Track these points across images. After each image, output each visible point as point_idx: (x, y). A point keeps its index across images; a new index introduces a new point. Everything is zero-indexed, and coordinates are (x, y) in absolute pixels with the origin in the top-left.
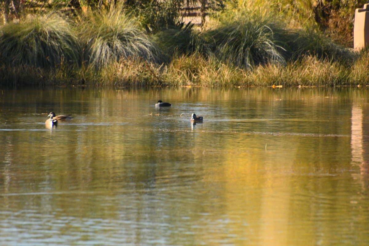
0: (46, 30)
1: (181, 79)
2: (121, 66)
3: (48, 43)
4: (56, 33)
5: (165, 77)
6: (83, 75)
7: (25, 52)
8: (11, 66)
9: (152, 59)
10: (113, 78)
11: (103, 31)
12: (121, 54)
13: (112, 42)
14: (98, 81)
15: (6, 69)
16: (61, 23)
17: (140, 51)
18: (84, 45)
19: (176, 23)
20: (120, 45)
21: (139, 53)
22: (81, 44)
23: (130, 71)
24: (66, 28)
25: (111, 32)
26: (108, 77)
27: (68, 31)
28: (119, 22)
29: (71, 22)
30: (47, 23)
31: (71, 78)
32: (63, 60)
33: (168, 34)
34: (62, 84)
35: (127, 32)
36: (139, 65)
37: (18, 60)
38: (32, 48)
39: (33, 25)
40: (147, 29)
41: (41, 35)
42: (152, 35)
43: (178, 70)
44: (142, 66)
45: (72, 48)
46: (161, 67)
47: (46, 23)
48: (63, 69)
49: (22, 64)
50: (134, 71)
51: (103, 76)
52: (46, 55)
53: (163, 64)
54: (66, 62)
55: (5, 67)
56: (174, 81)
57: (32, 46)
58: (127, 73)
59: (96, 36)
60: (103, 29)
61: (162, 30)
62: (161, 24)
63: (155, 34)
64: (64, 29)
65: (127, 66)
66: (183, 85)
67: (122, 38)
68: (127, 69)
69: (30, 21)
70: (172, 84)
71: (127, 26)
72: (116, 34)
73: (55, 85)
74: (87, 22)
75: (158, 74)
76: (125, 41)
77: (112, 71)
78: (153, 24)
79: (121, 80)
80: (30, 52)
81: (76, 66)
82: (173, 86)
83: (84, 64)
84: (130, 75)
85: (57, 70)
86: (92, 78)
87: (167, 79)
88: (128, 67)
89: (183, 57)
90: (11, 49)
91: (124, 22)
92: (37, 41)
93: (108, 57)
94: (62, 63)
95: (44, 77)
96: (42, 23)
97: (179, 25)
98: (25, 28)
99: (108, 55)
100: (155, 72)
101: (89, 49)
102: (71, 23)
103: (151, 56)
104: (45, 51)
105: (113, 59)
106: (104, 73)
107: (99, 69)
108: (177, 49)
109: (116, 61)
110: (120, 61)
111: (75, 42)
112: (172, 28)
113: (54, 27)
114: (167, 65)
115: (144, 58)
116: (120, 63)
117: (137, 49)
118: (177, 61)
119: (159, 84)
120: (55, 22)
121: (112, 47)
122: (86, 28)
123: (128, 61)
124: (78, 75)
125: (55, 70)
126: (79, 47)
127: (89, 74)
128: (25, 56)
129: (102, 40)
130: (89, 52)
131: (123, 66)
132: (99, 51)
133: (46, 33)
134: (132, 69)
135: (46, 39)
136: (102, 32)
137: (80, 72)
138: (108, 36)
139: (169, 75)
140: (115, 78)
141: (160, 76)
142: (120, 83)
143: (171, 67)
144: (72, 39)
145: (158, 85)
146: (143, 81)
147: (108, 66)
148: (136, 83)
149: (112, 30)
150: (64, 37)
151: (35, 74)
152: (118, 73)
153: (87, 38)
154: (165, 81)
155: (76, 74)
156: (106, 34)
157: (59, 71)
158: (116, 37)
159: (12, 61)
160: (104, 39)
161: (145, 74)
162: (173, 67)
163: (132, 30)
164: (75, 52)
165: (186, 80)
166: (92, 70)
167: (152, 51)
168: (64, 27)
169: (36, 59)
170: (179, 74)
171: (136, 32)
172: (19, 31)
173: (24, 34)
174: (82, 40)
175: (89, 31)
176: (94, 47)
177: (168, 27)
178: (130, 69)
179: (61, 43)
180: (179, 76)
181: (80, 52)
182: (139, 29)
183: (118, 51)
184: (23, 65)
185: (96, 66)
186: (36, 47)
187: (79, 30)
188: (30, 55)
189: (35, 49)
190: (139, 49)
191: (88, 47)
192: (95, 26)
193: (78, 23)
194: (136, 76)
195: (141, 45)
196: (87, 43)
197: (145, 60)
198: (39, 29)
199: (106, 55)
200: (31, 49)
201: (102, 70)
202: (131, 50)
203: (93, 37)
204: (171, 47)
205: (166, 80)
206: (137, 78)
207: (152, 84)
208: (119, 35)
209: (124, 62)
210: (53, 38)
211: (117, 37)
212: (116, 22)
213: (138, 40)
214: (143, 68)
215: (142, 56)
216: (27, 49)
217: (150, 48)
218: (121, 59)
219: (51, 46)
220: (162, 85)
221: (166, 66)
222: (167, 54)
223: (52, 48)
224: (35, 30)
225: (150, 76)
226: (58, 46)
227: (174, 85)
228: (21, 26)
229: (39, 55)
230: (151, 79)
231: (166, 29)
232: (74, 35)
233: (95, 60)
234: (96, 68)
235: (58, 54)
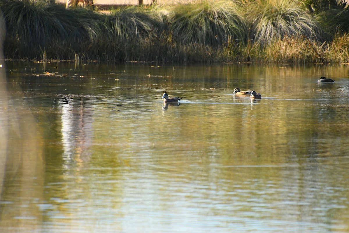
0: (215, 10)
1: (342, 57)
2: (285, 44)
3: (216, 23)
4: (224, 13)
5: (327, 54)
6: (249, 53)
7: (195, 31)
8: (182, 45)
9: (315, 37)
10: (277, 55)
11: (268, 11)
12: (285, 32)
13: (276, 22)
14: (263, 59)
15: (177, 47)
16: (229, 4)
17: (303, 30)
18: (250, 25)
19: (338, 3)
20: (284, 24)
21: (302, 31)
22: (247, 24)
23: (293, 49)
24: (233, 8)
25: (275, 12)
26: (273, 55)
27: (235, 11)
28: (283, 3)
29: (238, 2)
30: (216, 4)
31: (237, 56)
32: (230, 39)
33: (331, 13)
34: (229, 62)
35: (290, 12)
36: (302, 43)
37: (188, 38)
38: (201, 27)
39: (202, 6)
40: (310, 9)
41: (210, 15)
42: (315, 15)
43: (340, 48)
44: (305, 44)
45: (239, 28)
46: (323, 45)
47: (214, 4)
48: (230, 47)
49: (191, 43)
50: (297, 49)
51: (267, 53)
52: (214, 33)
53: (325, 42)
54: (233, 41)
55: (177, 45)
56: (336, 58)
57: (201, 25)
58: (291, 51)
59: (261, 16)
60: (268, 9)
61: (324, 10)
62: (324, 4)
63: (318, 14)
64: (231, 9)
65: (291, 44)
66: (345, 62)
67: (286, 18)
68: (291, 47)
69: (200, 2)
70: (334, 61)
71: (291, 7)
72: (280, 14)
73: (222, 62)
74: (253, 2)
75: (320, 51)
76: (289, 20)
77: (276, 49)
78: (316, 4)
79: (285, 57)
80: (199, 31)
81: (242, 44)
82: (335, 63)
83: (250, 42)
84: (293, 52)
85: (224, 48)
86: (257, 56)
87: (329, 56)
88: (292, 45)
89: (344, 35)
90: (182, 28)
91: (288, 3)
92: (206, 20)
93: (272, 36)
94: (229, 42)
95: (212, 55)
96: (211, 4)
97: (341, 5)
98: (195, 8)
99: (273, 34)
100: (317, 50)
101: (254, 28)
102: (237, 4)
103: (313, 35)
104: (213, 30)
105: (277, 37)
106: (268, 51)
107: (263, 47)
108: (339, 28)
109: (280, 40)
110: (283, 39)
111: (242, 21)
112: (334, 8)
113: (222, 7)
114: (329, 43)
115: (307, 37)
116: (284, 42)
117: (300, 28)
118: (339, 39)
119: (321, 61)
120: (223, 3)
121: (276, 27)
122: (252, 8)
123: (291, 40)
124: (244, 53)
125: (222, 48)
126: (245, 27)
127: (254, 52)
128: (195, 35)
129: (267, 20)
130: (254, 31)
131: (286, 44)
132: (264, 30)
133: (215, 13)
134: (295, 47)
135: (214, 19)
136: (267, 12)
137: (246, 50)
138: (273, 16)
139: (331, 52)
140: (279, 55)
141: (322, 53)
142: (283, 60)
143: (333, 45)
144: (238, 19)
145: (320, 62)
146: (305, 58)
147: (272, 45)
148: (299, 60)
149: (277, 10)
150: (231, 17)
151: (204, 51)
152: (281, 51)
153: (253, 18)
154: (327, 58)
155: (242, 52)
156: (271, 14)
157: (226, 48)
158: (281, 17)
159: (182, 39)
160: (269, 18)
161: (308, 52)
162: (335, 45)
163: (295, 10)
164: (242, 32)
165: (347, 57)
166: (257, 48)
167: (315, 30)
168: (231, 8)
169: (204, 38)
170: (340, 51)
171: (300, 12)
172: (190, 12)
173: (194, 14)
174: (248, 19)
175: (255, 11)
176: (260, 26)
177: (330, 7)
178: (293, 46)
179: (228, 23)
180: (340, 54)
181: (246, 31)
182: (302, 9)
183: (282, 30)
184: (193, 43)
185: (261, 44)
186: (205, 27)
187: (246, 10)
188: (200, 33)
189: (204, 28)
190: (302, 28)
191: (254, 27)
192: (260, 7)
193: (244, 4)
194: (299, 53)
195: (304, 25)
196: (253, 23)
197: (308, 39)
198: (208, 9)
199: (270, 34)
200: (201, 29)
201: (267, 48)
202: (295, 29)
203: (259, 17)
204: (333, 26)
205: (328, 57)
206: (300, 56)
207: (315, 61)
208: (283, 15)
209: (287, 41)
210: (221, 18)
211: (282, 16)
212: (281, 3)
213: (301, 19)
214: (305, 46)
215: (305, 34)
216: (196, 28)
217: (312, 27)
218: (285, 38)
219: (219, 25)
220: (324, 62)
221: (328, 44)
222: (329, 33)
223: (220, 27)
224: (204, 10)
225: (312, 54)
226: (226, 26)
227: (336, 63)
228: (191, 7)
229: (208, 34)
230: (313, 57)
231: (328, 9)
232: (241, 16)
233: (260, 38)
234: (260, 46)
235: (226, 33)
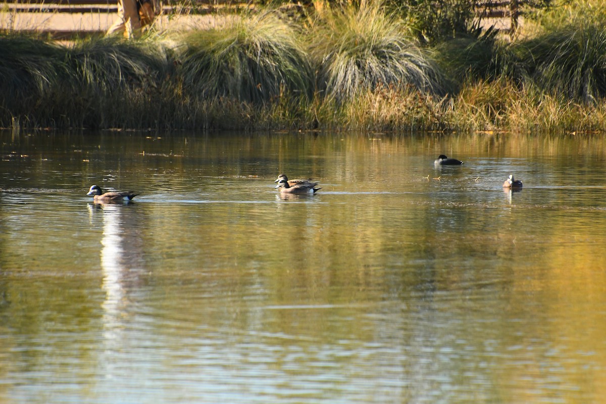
0: (256, 40)
1: (476, 121)
2: (378, 98)
3: (259, 62)
4: (272, 45)
5: (450, 117)
6: (316, 114)
7: (222, 77)
8: (200, 100)
9: (429, 87)
10: (365, 118)
11: (349, 42)
12: (377, 79)
13: (363, 60)
14: (341, 124)
15: (191, 104)
16: (281, 30)
17: (409, 75)
18: (317, 66)
19: (469, 28)
20: (377, 64)
21: (407, 77)
22: (312, 64)
23: (392, 107)
24: (288, 36)
25: (361, 43)
26: (357, 118)
27: (291, 42)
28: (374, 28)
29: (297, 27)
30: (258, 30)
31: (296, 119)
32: (284, 89)
33: (455, 46)
34: (282, 129)
35: (387, 44)
36: (407, 98)
37: (210, 89)
38: (233, 69)
39: (235, 33)
40: (421, 38)
41: (248, 48)
42: (429, 48)
43: (472, 106)
44: (412, 99)
45: (298, 70)
46: (443, 100)
47: (256, 29)
48: (284, 104)
49: (216, 96)
50: (398, 108)
51: (348, 115)
52: (256, 80)
53: (446, 96)
54: (288, 93)
55: (191, 101)
56: (465, 123)
57: (233, 67)
58: (388, 111)
59: (337, 50)
60: (349, 39)
61: (445, 41)
62: (444, 30)
63: (434, 46)
64: (285, 39)
65: (388, 99)
66: (480, 130)
67: (379, 53)
68: (388, 103)
69: (231, 27)
70: (462, 128)
71: (388, 34)
72: (369, 47)
73: (270, 129)
74: (323, 27)
75: (438, 111)
76: (385, 57)
77: (363, 108)
78: (431, 30)
79: (378, 121)
80: (229, 76)
81: (305, 99)
82: (464, 131)
83: (317, 95)
84: (392, 113)
85: (274, 106)
86: (331, 119)
87: (453, 120)
88: (390, 101)
89: (480, 84)
90: (201, 72)
91: (383, 27)
92: (241, 58)
93: (356, 85)
94: (281, 95)
95: (252, 117)
96: (249, 30)
97: (473, 32)
98: (223, 37)
99: (357, 81)
100: (434, 108)
101: (326, 71)
102: (296, 29)
103: (426, 83)
104: (254, 74)
105: (364, 87)
106: (350, 111)
107: (341, 104)
108: (470, 70)
109: (370, 92)
110: (375, 90)
111: (303, 60)
112: (461, 36)
113: (269, 35)
114: (453, 97)
115: (415, 86)
116: (377, 95)
117: (404, 71)
118: (470, 91)
119: (441, 128)
120: (270, 28)
121: (363, 69)
122: (321, 37)
123: (388, 92)
124: (308, 114)
125: (270, 106)
126: (310, 68)
127: (325, 112)
128: (222, 83)
129: (347, 57)
130: (325, 76)
131: (381, 99)
132: (341, 74)
133: (256, 45)
134: (395, 104)
135: (256, 55)
136: (347, 43)
137: (311, 110)
138: (357, 50)
139: (457, 113)
140: (368, 118)
141: (441, 115)
142: (375, 127)
143: (460, 100)
144: (298, 56)
145: (438, 130)
146: (413, 123)
147: (356, 100)
148: (402, 127)
149: (363, 41)
150: (284, 52)
151: (239, 112)
152: (372, 110)
153: (323, 54)
154: (450, 123)
155: (305, 112)
156: (354, 47)
157: (277, 107)
158: (370, 52)
159: (201, 91)
160: (350, 55)
161: (418, 113)
162: (464, 101)
163: (395, 41)
164: (304, 78)
165: (485, 121)
166: (331, 105)
167: (429, 75)
168: (285, 36)
169: (239, 88)
170: (473, 111)
171: (403, 43)
172: (213, 43)
173: (220, 47)
174: (314, 56)
175: (326, 42)
176: (334, 68)
177: (455, 35)
178: (393, 103)
179: (280, 62)
180: (473, 115)
181: (311, 76)
182: (407, 38)
183: (373, 74)
184: (219, 98)
185: (336, 98)
186: (239, 69)
187: (310, 40)
188: (230, 80)
189: (239, 71)
190: (408, 72)
191: (324, 68)
192: (335, 35)
193: (308, 29)
194: (402, 115)
195: (411, 65)
196: (323, 62)
197: (417, 89)
198: (244, 38)
199: (353, 81)
200: (233, 72)
201: (347, 105)
202: (395, 72)
203: (333, 52)
204: (460, 67)
205: (451, 121)
206: (404, 119)
207: (429, 128)
208: (375, 48)
209: (382, 93)
210: (268, 54)
211: (372, 51)
212: (370, 28)
213: (406, 56)
214: (413, 102)
215: (412, 82)
216: (224, 72)
217: (425, 69)
218: (378, 88)
219: (265, 66)
220: (445, 130)
221: (452, 99)
222: (453, 79)
223: (266, 70)
224: (239, 40)
225: (425, 116)
226: (276, 67)
227: (466, 131)
228: (215, 34)
229: (245, 82)
230: (427, 121)
231: (452, 38)
232: (302, 49)
233: (335, 88)
234: (336, 101)
235: (276, 79)
